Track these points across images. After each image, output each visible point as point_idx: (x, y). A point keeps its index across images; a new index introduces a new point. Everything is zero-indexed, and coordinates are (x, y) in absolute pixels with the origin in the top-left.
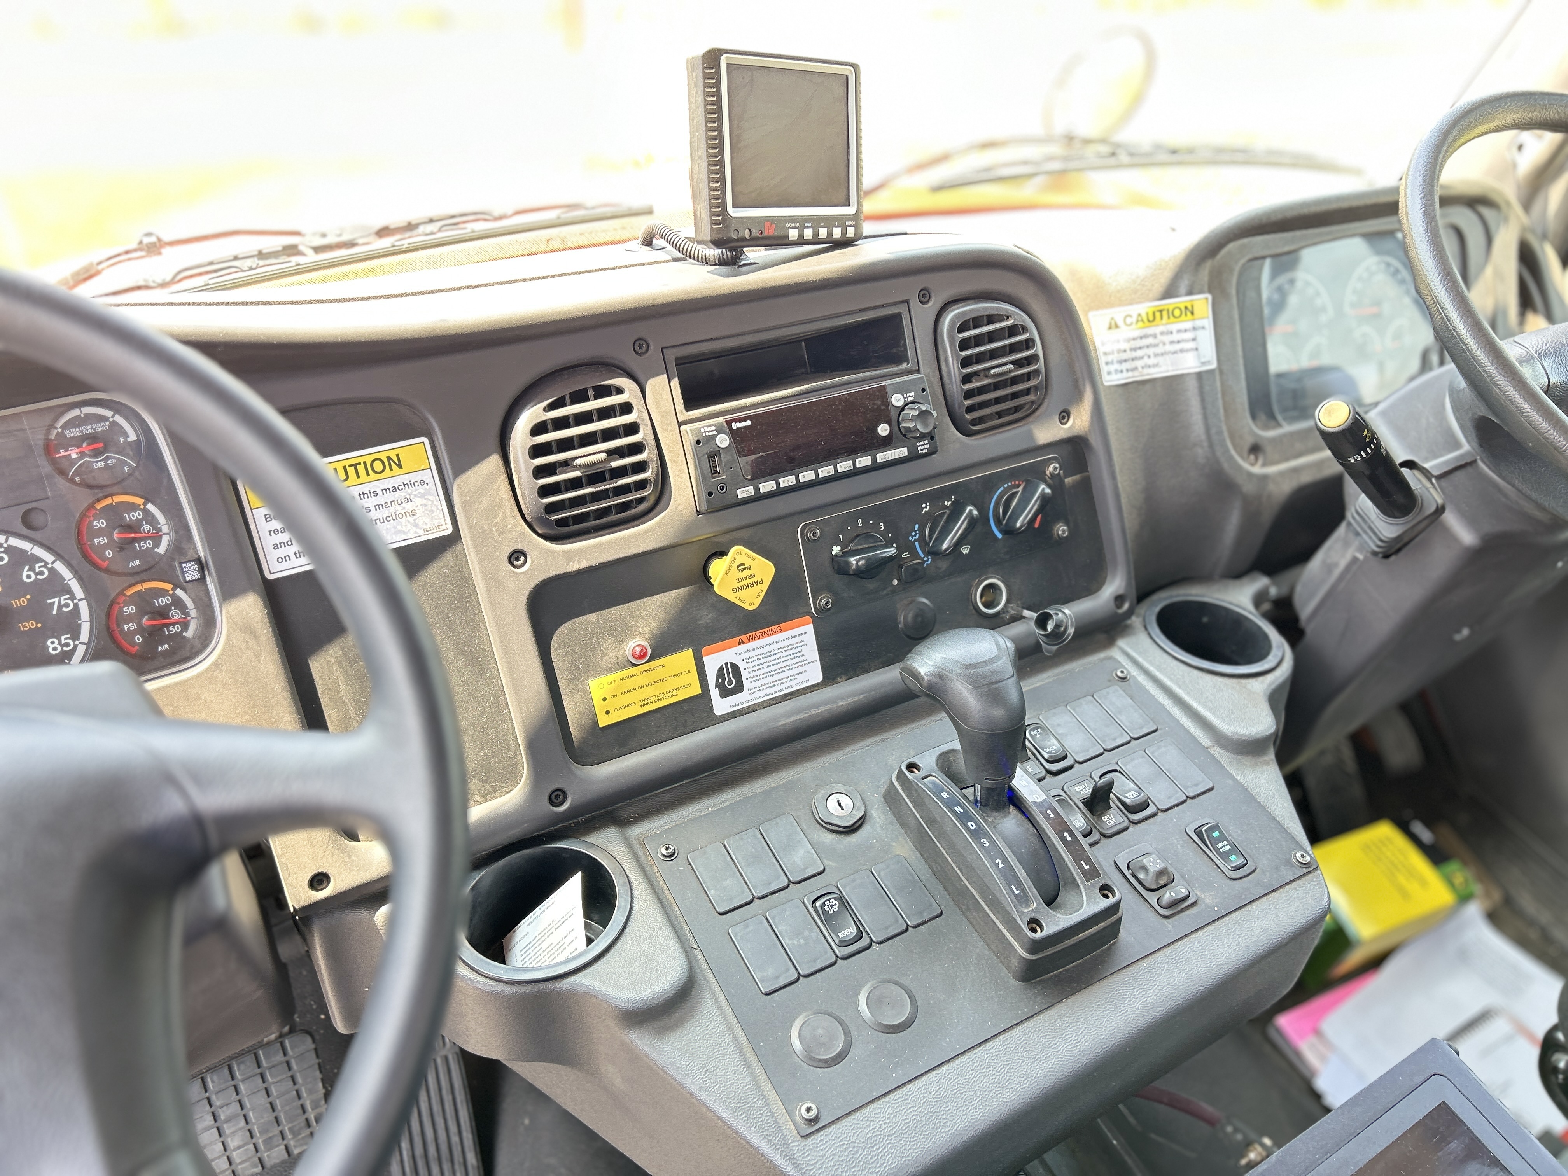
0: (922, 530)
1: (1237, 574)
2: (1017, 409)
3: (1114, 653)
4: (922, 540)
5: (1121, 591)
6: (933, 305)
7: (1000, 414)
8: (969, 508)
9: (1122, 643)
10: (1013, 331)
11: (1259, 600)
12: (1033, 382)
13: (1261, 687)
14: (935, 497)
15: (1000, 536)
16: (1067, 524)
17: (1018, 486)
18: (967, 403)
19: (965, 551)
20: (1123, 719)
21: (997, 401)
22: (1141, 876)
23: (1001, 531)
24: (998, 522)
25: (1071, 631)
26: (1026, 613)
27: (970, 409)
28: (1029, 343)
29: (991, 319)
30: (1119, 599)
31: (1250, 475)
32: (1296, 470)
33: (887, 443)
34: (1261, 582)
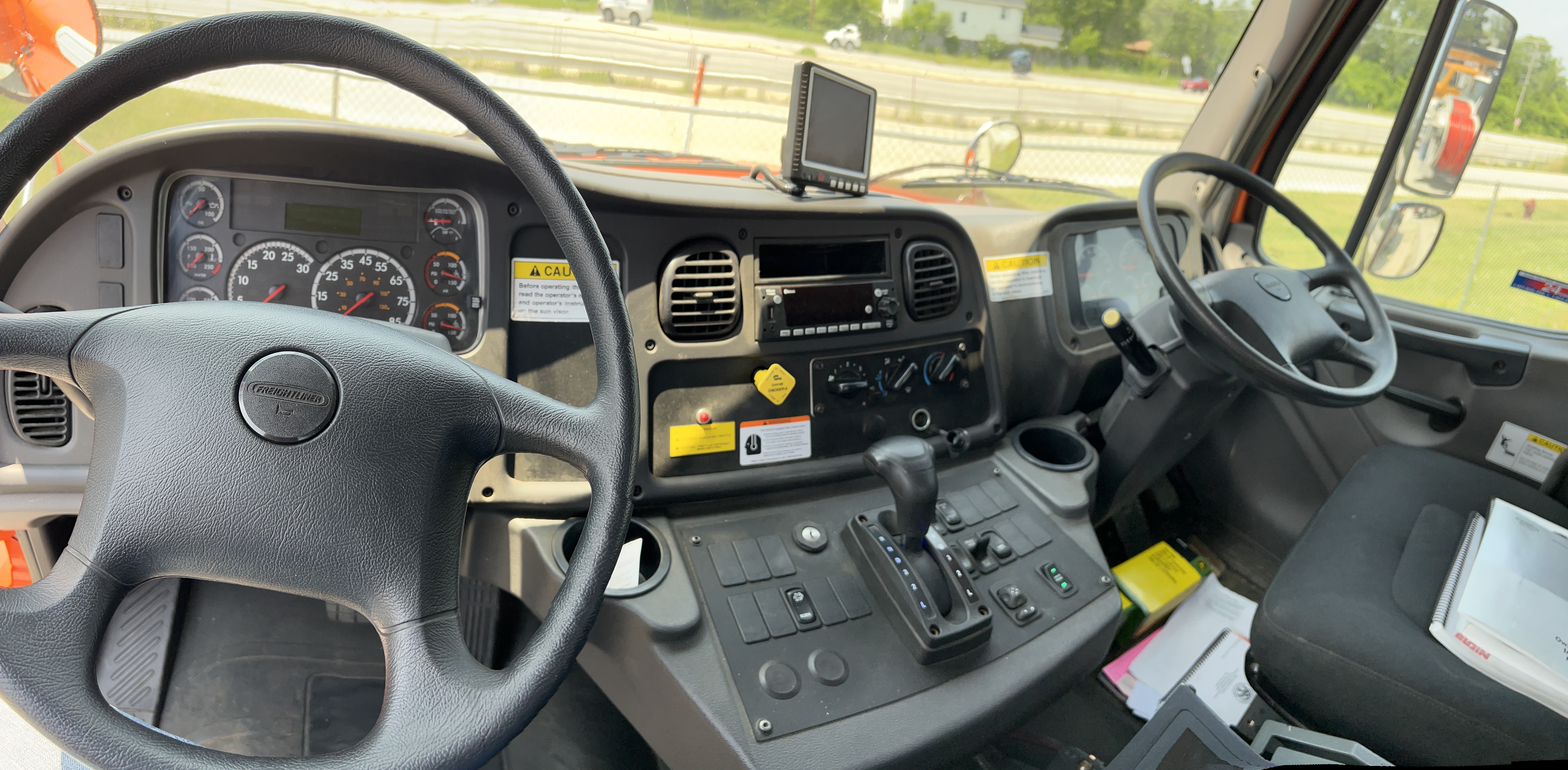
0: (883, 375)
1: (1067, 412)
2: (943, 309)
3: (994, 459)
4: (883, 380)
5: (998, 422)
6: (902, 239)
7: (934, 310)
8: (912, 365)
9: (998, 454)
10: (944, 261)
11: (1079, 426)
12: (953, 293)
13: (1080, 477)
14: (894, 356)
15: (928, 382)
16: (968, 380)
17: (941, 355)
18: (917, 301)
19: (908, 390)
20: (997, 500)
21: (933, 302)
22: (1006, 600)
23: (929, 379)
24: (928, 375)
25: (967, 444)
26: (942, 432)
27: (918, 305)
28: (951, 270)
29: (933, 252)
30: (996, 427)
31: (1072, 355)
32: (1097, 353)
33: (869, 318)
34: (1080, 416)
